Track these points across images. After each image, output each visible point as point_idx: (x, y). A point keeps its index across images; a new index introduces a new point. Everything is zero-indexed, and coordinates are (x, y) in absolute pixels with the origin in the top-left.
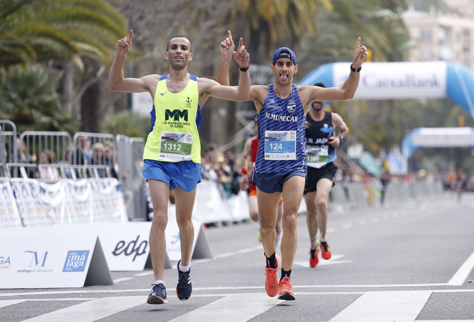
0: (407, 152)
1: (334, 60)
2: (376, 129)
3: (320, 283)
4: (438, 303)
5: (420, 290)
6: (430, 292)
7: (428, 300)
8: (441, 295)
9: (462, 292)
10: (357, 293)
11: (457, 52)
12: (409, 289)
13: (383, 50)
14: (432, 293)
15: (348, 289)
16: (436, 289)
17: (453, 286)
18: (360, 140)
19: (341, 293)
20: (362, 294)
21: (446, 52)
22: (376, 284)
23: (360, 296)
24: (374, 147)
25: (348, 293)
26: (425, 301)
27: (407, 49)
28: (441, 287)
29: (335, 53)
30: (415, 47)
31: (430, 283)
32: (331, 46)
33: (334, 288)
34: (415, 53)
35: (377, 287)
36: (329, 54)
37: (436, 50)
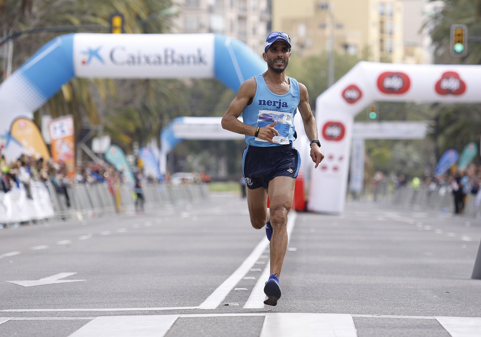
0: (166, 146)
1: (75, 30)
2: (128, 117)
3: (40, 306)
4: (183, 330)
5: (164, 314)
6: (175, 317)
7: (172, 326)
8: (189, 321)
9: (214, 317)
10: (85, 318)
11: (232, 22)
12: (150, 313)
13: (138, 18)
14: (178, 318)
15: (74, 313)
16: (183, 314)
17: (205, 310)
18: (107, 131)
19: (65, 318)
20: (91, 320)
21: (217, 22)
22: (110, 308)
23: (87, 321)
24: (126, 140)
25: (74, 318)
26: (168, 327)
27: (168, 17)
28: (190, 310)
29: (76, 21)
30: (177, 15)
31: (178, 306)
32: (71, 12)
33: (57, 312)
34: (178, 22)
35: (111, 311)
36: (67, 22)
37: (204, 18)
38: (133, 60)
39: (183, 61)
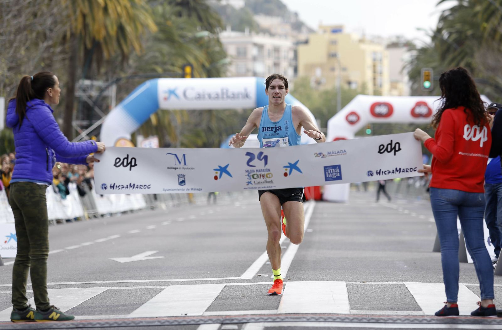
1: (159, 76)
2: (198, 135)
3: (131, 278)
5: (216, 283)
6: (223, 285)
7: (220, 292)
8: (232, 288)
9: (250, 285)
10: (161, 287)
11: (269, 67)
12: (207, 282)
13: (203, 66)
14: (225, 286)
15: (154, 283)
16: (229, 283)
17: (244, 279)
19: (147, 287)
20: (165, 288)
21: (259, 67)
22: (179, 279)
23: (163, 289)
25: (153, 287)
26: (218, 293)
27: (225, 65)
28: (234, 280)
29: (159, 70)
30: (230, 64)
31: (226, 277)
32: (156, 63)
33: (141, 283)
34: (232, 69)
35: (179, 281)
36: (154, 70)
37: (250, 65)
38: (199, 97)
39: (234, 96)
